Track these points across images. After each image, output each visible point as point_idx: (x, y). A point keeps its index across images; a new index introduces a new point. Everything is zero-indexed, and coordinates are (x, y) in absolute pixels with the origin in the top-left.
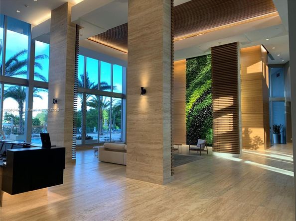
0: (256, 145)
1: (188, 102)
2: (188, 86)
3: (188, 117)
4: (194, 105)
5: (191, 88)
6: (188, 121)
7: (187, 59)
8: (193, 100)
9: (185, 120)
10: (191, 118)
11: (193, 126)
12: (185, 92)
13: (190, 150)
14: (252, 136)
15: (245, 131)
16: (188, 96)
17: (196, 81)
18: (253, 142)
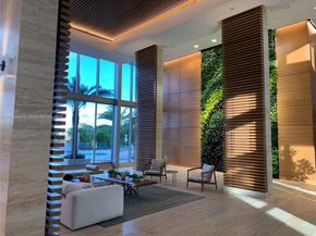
0: (302, 174)
1: (203, 109)
2: (203, 88)
3: (204, 131)
4: (212, 114)
5: (207, 90)
6: (204, 136)
7: (202, 51)
8: (210, 107)
9: (199, 134)
10: (207, 132)
11: (209, 143)
12: (200, 96)
13: (189, 180)
14: (295, 159)
15: (284, 151)
16: (204, 101)
17: (214, 80)
18: (297, 168)
